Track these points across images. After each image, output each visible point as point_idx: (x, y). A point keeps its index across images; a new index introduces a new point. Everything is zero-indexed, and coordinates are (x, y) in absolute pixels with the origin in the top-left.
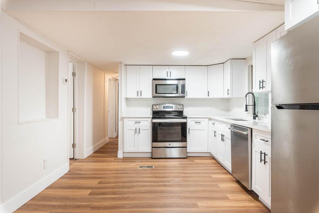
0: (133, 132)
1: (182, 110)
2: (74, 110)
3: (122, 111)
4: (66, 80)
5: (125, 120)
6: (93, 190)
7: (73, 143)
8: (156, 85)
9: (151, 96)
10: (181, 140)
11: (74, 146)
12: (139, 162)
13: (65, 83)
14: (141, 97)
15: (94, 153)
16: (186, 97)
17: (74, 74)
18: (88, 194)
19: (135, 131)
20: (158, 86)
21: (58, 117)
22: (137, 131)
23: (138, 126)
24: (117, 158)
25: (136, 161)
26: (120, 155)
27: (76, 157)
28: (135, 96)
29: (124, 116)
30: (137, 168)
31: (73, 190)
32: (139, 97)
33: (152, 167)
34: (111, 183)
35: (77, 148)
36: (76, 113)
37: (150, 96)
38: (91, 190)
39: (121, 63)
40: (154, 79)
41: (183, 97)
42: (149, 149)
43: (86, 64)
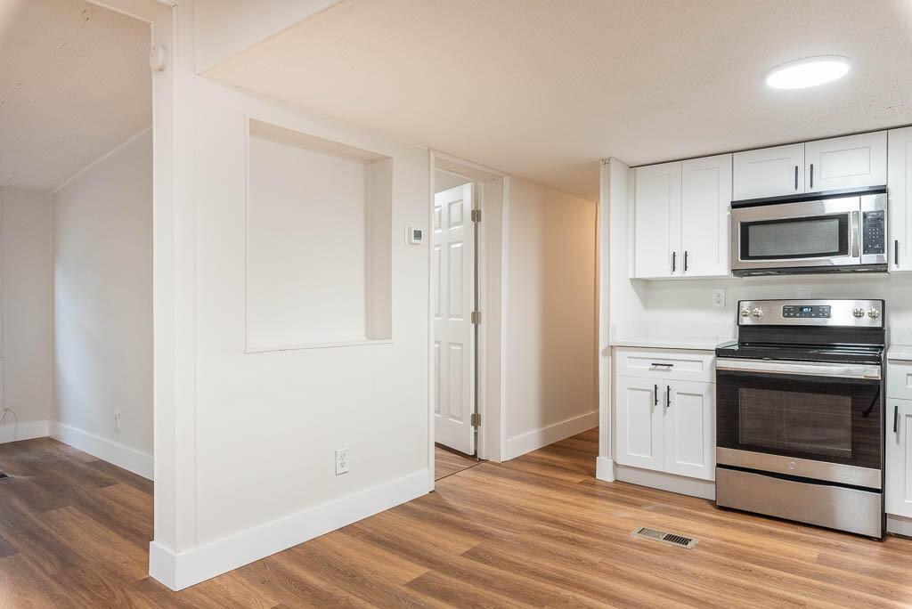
0: (647, 398)
1: (878, 324)
2: (476, 318)
4: (418, 235)
5: (619, 354)
6: (432, 572)
7: (473, 412)
8: (745, 227)
10: (850, 456)
11: (476, 420)
12: (656, 510)
13: (417, 241)
14: (688, 274)
15: (542, 450)
16: (893, 268)
17: (476, 216)
18: (408, 580)
19: (651, 394)
20: (751, 229)
21: (390, 337)
22: (661, 398)
23: (662, 379)
24: (592, 479)
25: (648, 504)
26: (605, 472)
27: (482, 454)
28: (666, 272)
29: (617, 339)
30: (628, 531)
31: (387, 554)
32: (679, 273)
33: (685, 541)
34: (496, 565)
35: (482, 429)
36: (482, 327)
37: (723, 269)
38: (428, 570)
39: (606, 162)
40: (735, 205)
41: (881, 268)
43: (507, 181)
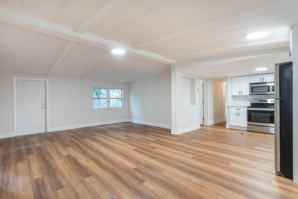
0: (235, 115)
2: (203, 102)
3: (229, 103)
4: (198, 89)
5: (230, 108)
8: (252, 87)
9: (248, 94)
10: (269, 122)
11: (203, 119)
12: (237, 131)
13: (198, 91)
14: (242, 95)
17: (203, 85)
20: (253, 88)
21: (195, 105)
22: (238, 114)
23: (238, 112)
24: (225, 128)
26: (227, 126)
27: (205, 125)
28: (238, 94)
29: (229, 105)
32: (240, 95)
33: (243, 134)
35: (205, 120)
36: (204, 104)
39: (228, 77)
40: (250, 84)
42: (246, 126)
43: (209, 80)
